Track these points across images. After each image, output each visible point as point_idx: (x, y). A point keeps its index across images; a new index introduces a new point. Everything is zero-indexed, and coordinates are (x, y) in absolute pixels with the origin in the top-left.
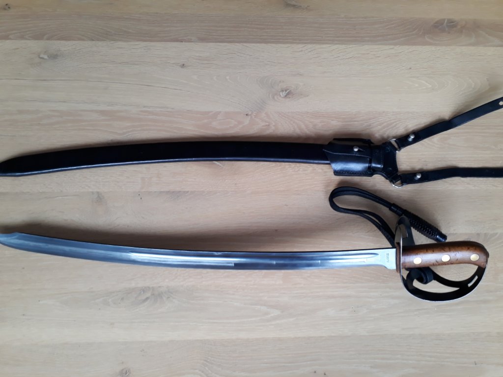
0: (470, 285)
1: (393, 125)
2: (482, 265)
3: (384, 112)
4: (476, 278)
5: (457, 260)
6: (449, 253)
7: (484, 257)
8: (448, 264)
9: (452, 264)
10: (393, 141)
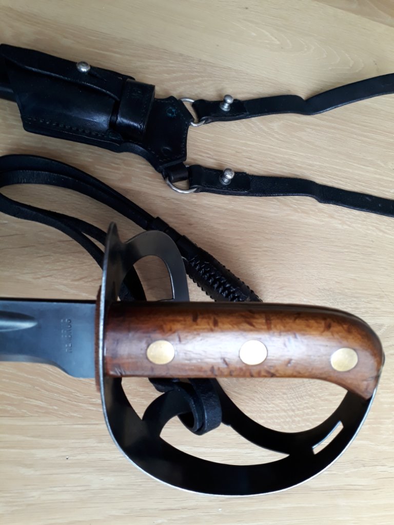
0: (317, 449)
1: (196, 80)
2: (362, 387)
3: (181, 55)
4: (339, 427)
5: (289, 361)
6: (265, 336)
7: (370, 361)
8: (259, 375)
9: (273, 375)
10: (188, 103)
